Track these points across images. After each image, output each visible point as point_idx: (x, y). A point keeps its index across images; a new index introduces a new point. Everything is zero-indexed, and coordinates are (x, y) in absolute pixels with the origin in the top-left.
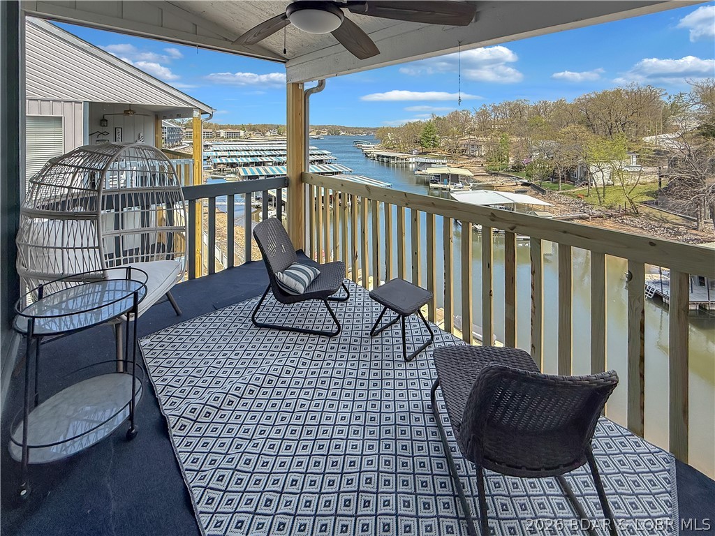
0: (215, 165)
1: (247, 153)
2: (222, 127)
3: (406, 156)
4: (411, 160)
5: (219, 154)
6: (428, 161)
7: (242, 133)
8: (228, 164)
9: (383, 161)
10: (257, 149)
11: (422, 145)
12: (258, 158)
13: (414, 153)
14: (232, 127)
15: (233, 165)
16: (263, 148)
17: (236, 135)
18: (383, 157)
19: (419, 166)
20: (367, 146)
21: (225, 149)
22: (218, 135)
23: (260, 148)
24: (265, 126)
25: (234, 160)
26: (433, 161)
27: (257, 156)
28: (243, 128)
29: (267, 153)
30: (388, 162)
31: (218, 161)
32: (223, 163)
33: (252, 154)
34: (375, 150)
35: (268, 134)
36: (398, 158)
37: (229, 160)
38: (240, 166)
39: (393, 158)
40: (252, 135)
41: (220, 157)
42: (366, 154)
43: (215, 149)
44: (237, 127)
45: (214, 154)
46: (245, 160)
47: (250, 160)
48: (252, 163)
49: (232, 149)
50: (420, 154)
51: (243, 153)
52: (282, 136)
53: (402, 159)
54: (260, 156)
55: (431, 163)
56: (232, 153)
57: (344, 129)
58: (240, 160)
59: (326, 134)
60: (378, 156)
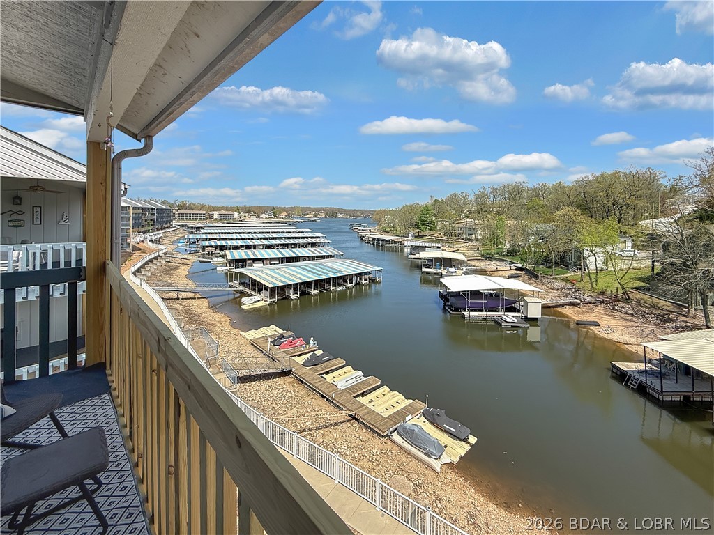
0: (204, 248)
1: (238, 236)
2: (215, 209)
3: (401, 239)
4: (406, 243)
5: (209, 236)
6: (423, 244)
7: (236, 215)
8: (216, 247)
9: (377, 245)
10: (249, 231)
11: (418, 228)
12: (249, 241)
13: (410, 235)
14: (227, 209)
15: (222, 248)
16: (256, 231)
17: (230, 217)
18: (378, 240)
19: (413, 249)
20: (363, 228)
21: (216, 231)
22: (211, 217)
23: (253, 231)
24: (260, 207)
25: (223, 243)
26: (427, 245)
27: (249, 239)
28: (237, 210)
29: (260, 236)
30: (383, 245)
31: (207, 243)
32: (212, 246)
33: (243, 237)
34: (371, 233)
35: (263, 216)
36: (393, 242)
37: (219, 243)
38: (230, 249)
39: (388, 241)
40: (247, 218)
41: (210, 239)
42: (361, 237)
43: (206, 231)
44: (231, 209)
45: (204, 236)
46: (235, 243)
47: (240, 243)
48: (242, 246)
49: (223, 231)
50: (416, 237)
51: (234, 236)
52: (277, 218)
53: (397, 243)
54: (252, 239)
55: (426, 247)
56: (223, 236)
57: (342, 211)
58: (229, 243)
59: (324, 216)
60: (373, 239)
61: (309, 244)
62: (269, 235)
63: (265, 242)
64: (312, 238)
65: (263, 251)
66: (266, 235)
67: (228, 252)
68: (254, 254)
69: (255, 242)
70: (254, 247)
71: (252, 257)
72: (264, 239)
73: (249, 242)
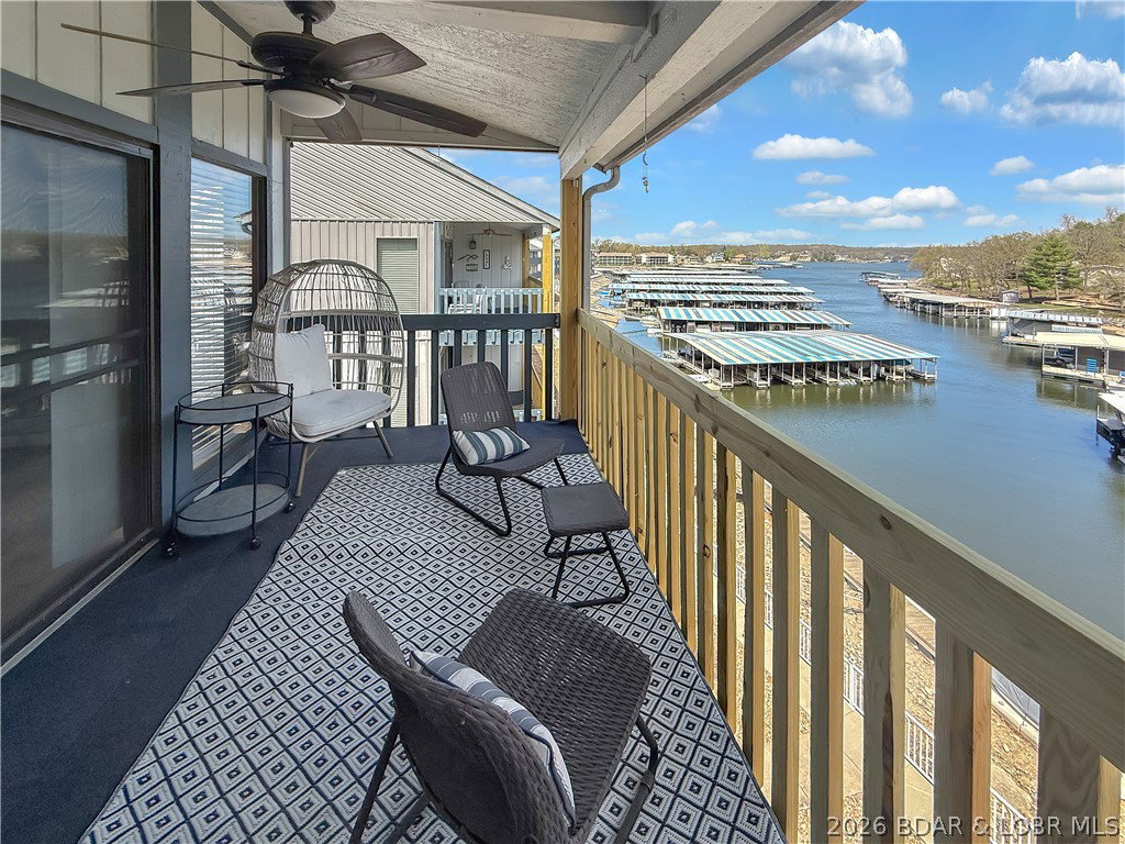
0: (631, 302)
1: (674, 287)
2: (644, 250)
3: (982, 303)
4: (995, 313)
5: (637, 287)
6: (1044, 317)
7: (671, 258)
8: (646, 302)
9: (923, 312)
10: (689, 281)
11: (1028, 282)
12: (689, 295)
13: (1005, 297)
14: (658, 250)
15: (653, 303)
16: (699, 281)
17: (663, 260)
18: (925, 303)
19: (1016, 326)
20: (889, 281)
21: (645, 280)
22: (639, 261)
23: (694, 281)
24: (704, 247)
25: (655, 296)
26: (1052, 317)
27: (689, 292)
28: (672, 250)
29: (704, 288)
30: (936, 314)
31: (634, 296)
32: (641, 300)
33: (681, 289)
34: (908, 288)
35: (709, 259)
36: (961, 308)
37: (649, 296)
38: (663, 305)
39: (949, 306)
40: (685, 262)
41: (638, 291)
42: (887, 298)
43: (633, 280)
44: (664, 250)
45: (631, 286)
46: (670, 297)
47: (678, 297)
48: (680, 302)
49: (654, 280)
50: (1022, 301)
51: (669, 287)
52: (730, 262)
53: (971, 310)
54: (694, 292)
55: (1052, 322)
56: (654, 287)
57: (843, 250)
58: (663, 297)
59: (809, 259)
60: (914, 301)
61: (784, 303)
62: (719, 288)
63: (713, 298)
64: (789, 294)
65: (710, 311)
66: (713, 288)
67: (661, 309)
68: (697, 314)
69: (699, 297)
70: (697, 303)
71: (695, 318)
72: (711, 292)
73: (690, 297)
